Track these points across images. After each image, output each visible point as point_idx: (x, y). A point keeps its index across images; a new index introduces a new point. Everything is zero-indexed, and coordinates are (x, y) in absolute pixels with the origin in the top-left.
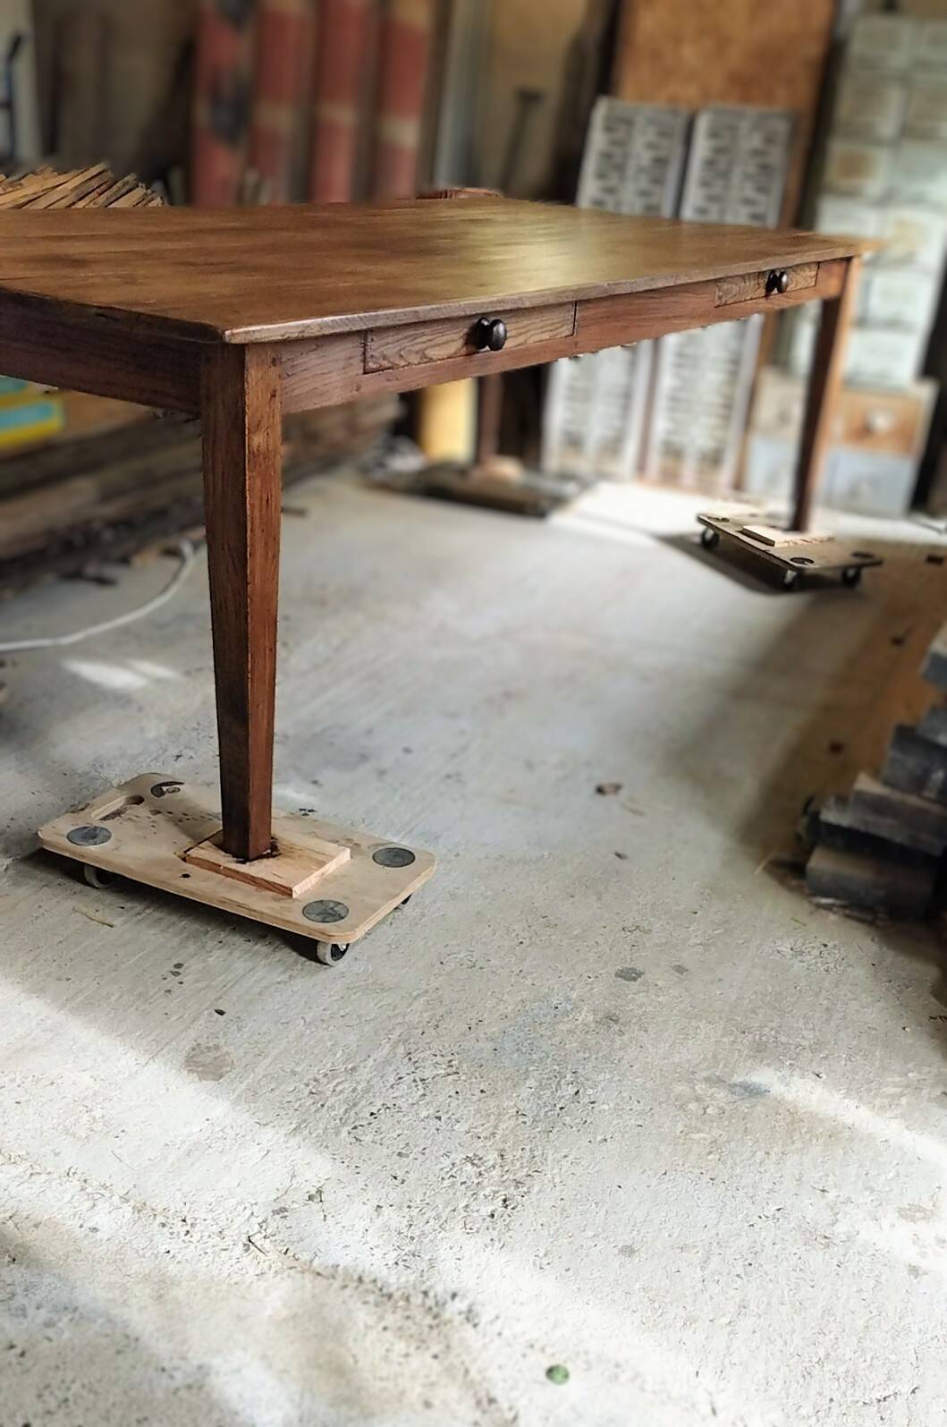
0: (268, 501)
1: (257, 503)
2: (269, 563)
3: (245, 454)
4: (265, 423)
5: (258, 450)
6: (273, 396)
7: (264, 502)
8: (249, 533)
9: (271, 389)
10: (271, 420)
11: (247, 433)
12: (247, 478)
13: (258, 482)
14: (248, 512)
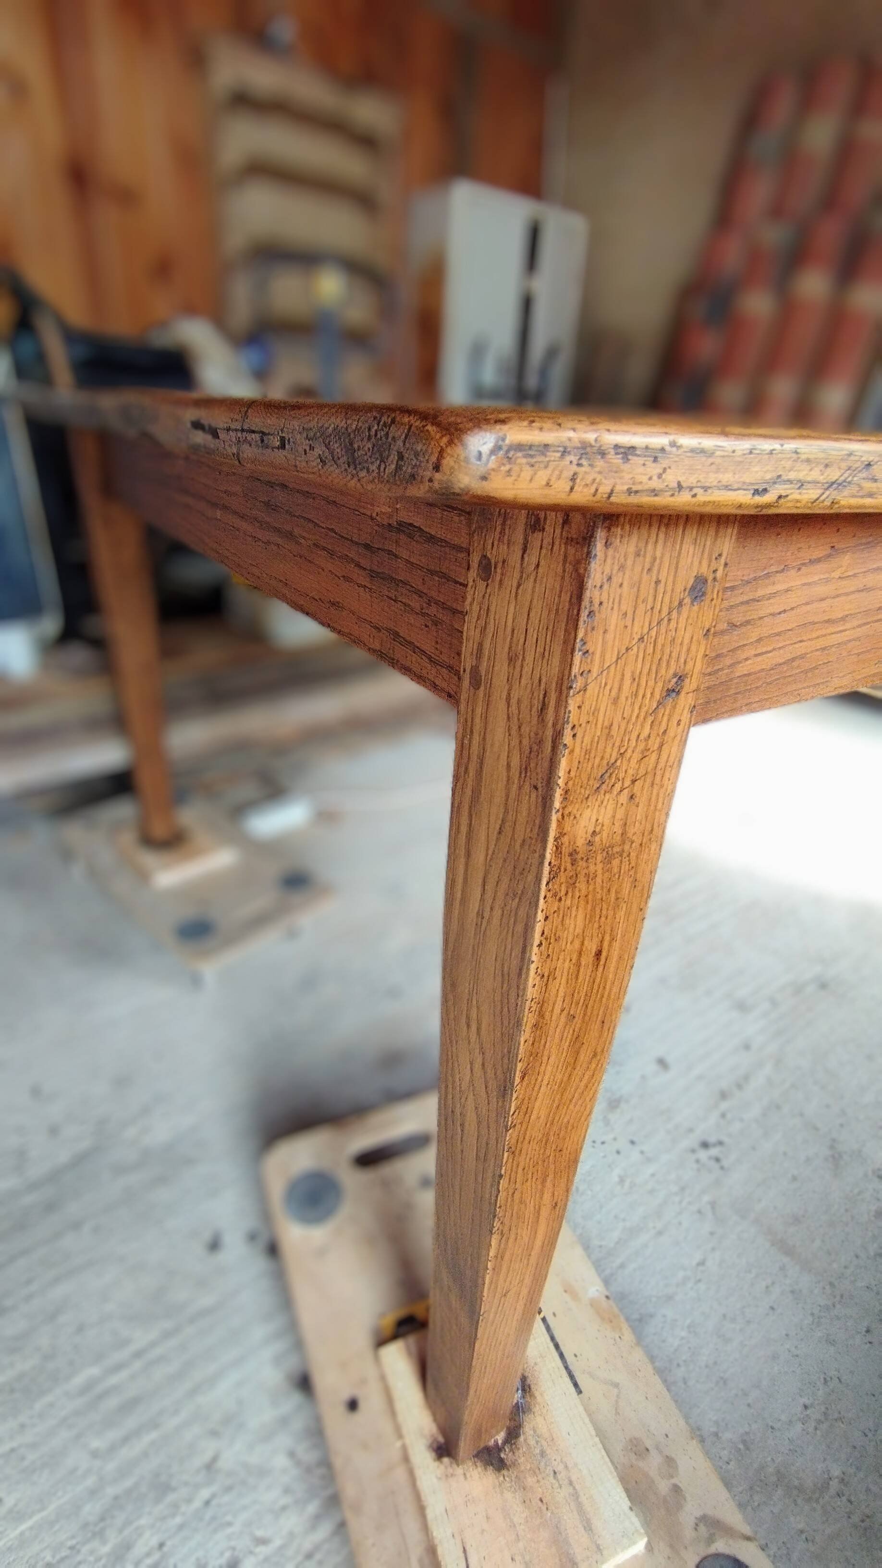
0: (599, 954)
1: (564, 966)
2: (579, 1071)
3: (542, 857)
4: (629, 767)
5: (590, 843)
6: (673, 692)
7: (588, 959)
8: (525, 1035)
9: (667, 673)
10: (654, 756)
11: (557, 804)
12: (540, 916)
13: (576, 922)
14: (531, 992)
